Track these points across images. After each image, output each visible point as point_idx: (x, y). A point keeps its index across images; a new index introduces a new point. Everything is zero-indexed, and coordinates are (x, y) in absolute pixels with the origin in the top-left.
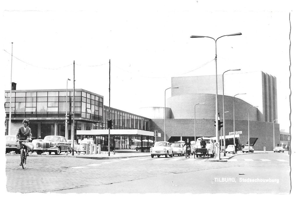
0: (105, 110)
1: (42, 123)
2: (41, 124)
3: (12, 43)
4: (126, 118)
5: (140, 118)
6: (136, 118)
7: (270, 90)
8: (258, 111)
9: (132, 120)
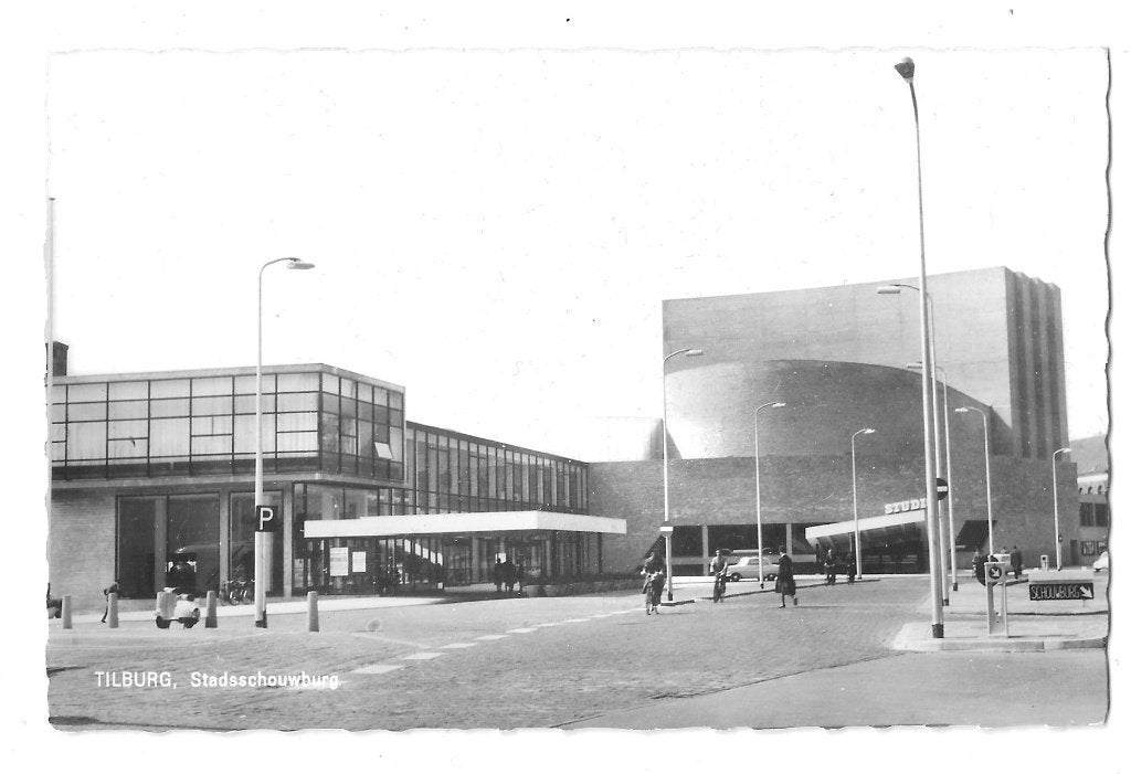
0: (412, 437)
1: (171, 497)
2: (169, 502)
3: (52, 199)
4: (492, 463)
5: (547, 462)
6: (533, 462)
7: (1036, 338)
8: (994, 418)
9: (518, 468)
